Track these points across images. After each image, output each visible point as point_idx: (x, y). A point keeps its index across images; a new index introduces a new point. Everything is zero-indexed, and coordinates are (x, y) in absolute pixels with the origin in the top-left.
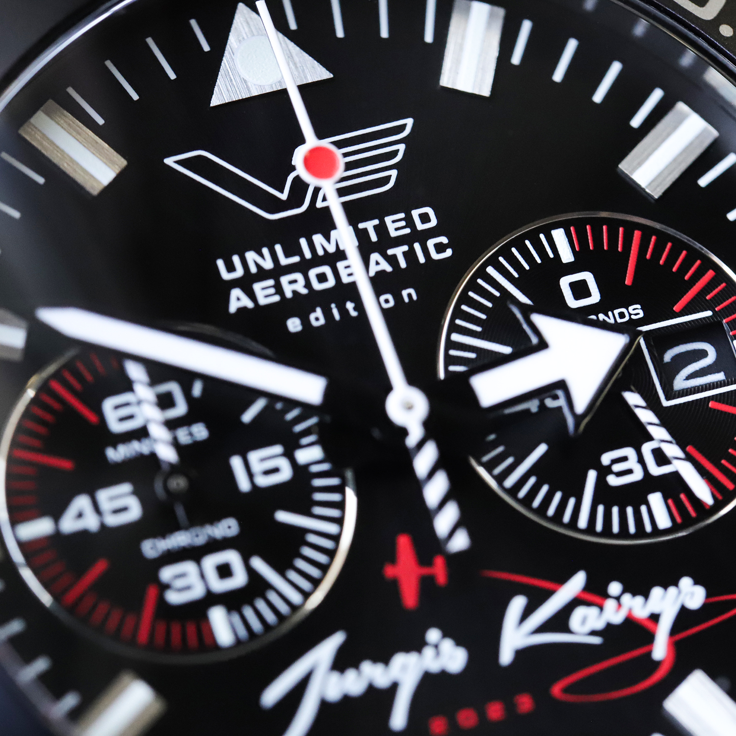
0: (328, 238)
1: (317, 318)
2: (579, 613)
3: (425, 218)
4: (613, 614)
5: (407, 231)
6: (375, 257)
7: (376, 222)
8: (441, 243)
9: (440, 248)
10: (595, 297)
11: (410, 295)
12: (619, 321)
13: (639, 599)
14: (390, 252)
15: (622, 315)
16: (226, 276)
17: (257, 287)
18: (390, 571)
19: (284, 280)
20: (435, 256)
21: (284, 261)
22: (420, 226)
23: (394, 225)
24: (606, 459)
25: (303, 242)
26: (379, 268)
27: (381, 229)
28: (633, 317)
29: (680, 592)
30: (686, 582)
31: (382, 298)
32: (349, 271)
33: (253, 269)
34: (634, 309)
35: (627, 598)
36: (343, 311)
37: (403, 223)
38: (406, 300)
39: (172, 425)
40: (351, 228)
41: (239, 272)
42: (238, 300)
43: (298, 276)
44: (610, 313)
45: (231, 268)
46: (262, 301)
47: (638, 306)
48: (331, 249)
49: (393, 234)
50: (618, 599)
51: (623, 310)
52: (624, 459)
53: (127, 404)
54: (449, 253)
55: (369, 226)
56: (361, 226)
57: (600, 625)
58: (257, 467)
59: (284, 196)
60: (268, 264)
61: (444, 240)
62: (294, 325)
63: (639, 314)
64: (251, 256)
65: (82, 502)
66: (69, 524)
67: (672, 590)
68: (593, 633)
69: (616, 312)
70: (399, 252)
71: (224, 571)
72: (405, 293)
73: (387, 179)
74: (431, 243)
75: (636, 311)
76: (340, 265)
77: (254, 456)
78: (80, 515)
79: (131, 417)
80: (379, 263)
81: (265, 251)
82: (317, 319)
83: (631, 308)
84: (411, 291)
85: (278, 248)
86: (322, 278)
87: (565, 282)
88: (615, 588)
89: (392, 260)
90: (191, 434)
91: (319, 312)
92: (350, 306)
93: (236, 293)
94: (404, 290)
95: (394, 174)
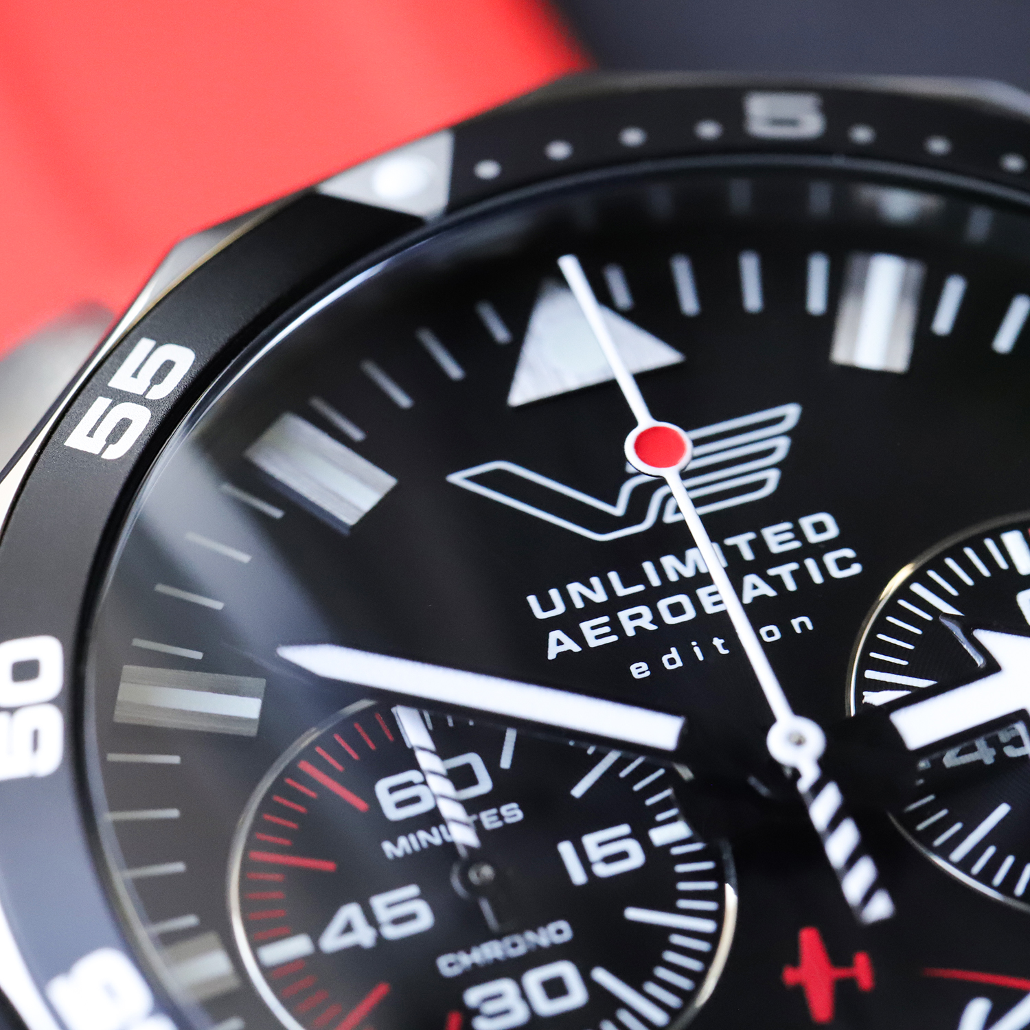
0: (682, 560)
1: (672, 659)
3: (820, 528)
5: (796, 545)
6: (750, 579)
7: (751, 536)
8: (845, 558)
9: (843, 563)
11: (802, 625)
14: (772, 572)
16: (540, 614)
17: (585, 626)
18: (790, 976)
19: (623, 616)
20: (836, 573)
21: (621, 591)
22: (813, 538)
23: (777, 537)
25: (648, 567)
26: (757, 593)
27: (759, 545)
31: (763, 631)
32: (715, 598)
33: (579, 604)
36: (708, 649)
37: (790, 535)
38: (798, 630)
39: (472, 806)
40: (716, 546)
41: (560, 608)
42: (558, 644)
43: (644, 610)
45: (547, 605)
46: (593, 643)
48: (688, 572)
49: (775, 548)
53: (410, 784)
54: (856, 569)
55: (742, 542)
56: (729, 542)
58: (594, 853)
59: (619, 510)
60: (600, 596)
61: (848, 553)
62: (639, 670)
64: (574, 589)
65: (351, 912)
66: (332, 941)
70: (785, 572)
71: (555, 988)
72: (795, 623)
73: (761, 484)
74: (830, 559)
76: (702, 593)
77: (590, 841)
78: (348, 928)
79: (416, 800)
80: (755, 588)
81: (595, 581)
82: (672, 661)
84: (806, 620)
85: (613, 576)
86: (676, 610)
87: (1025, 599)
89: (776, 582)
90: (501, 817)
91: (674, 653)
92: (718, 642)
93: (555, 635)
94: (795, 618)
95: (773, 476)
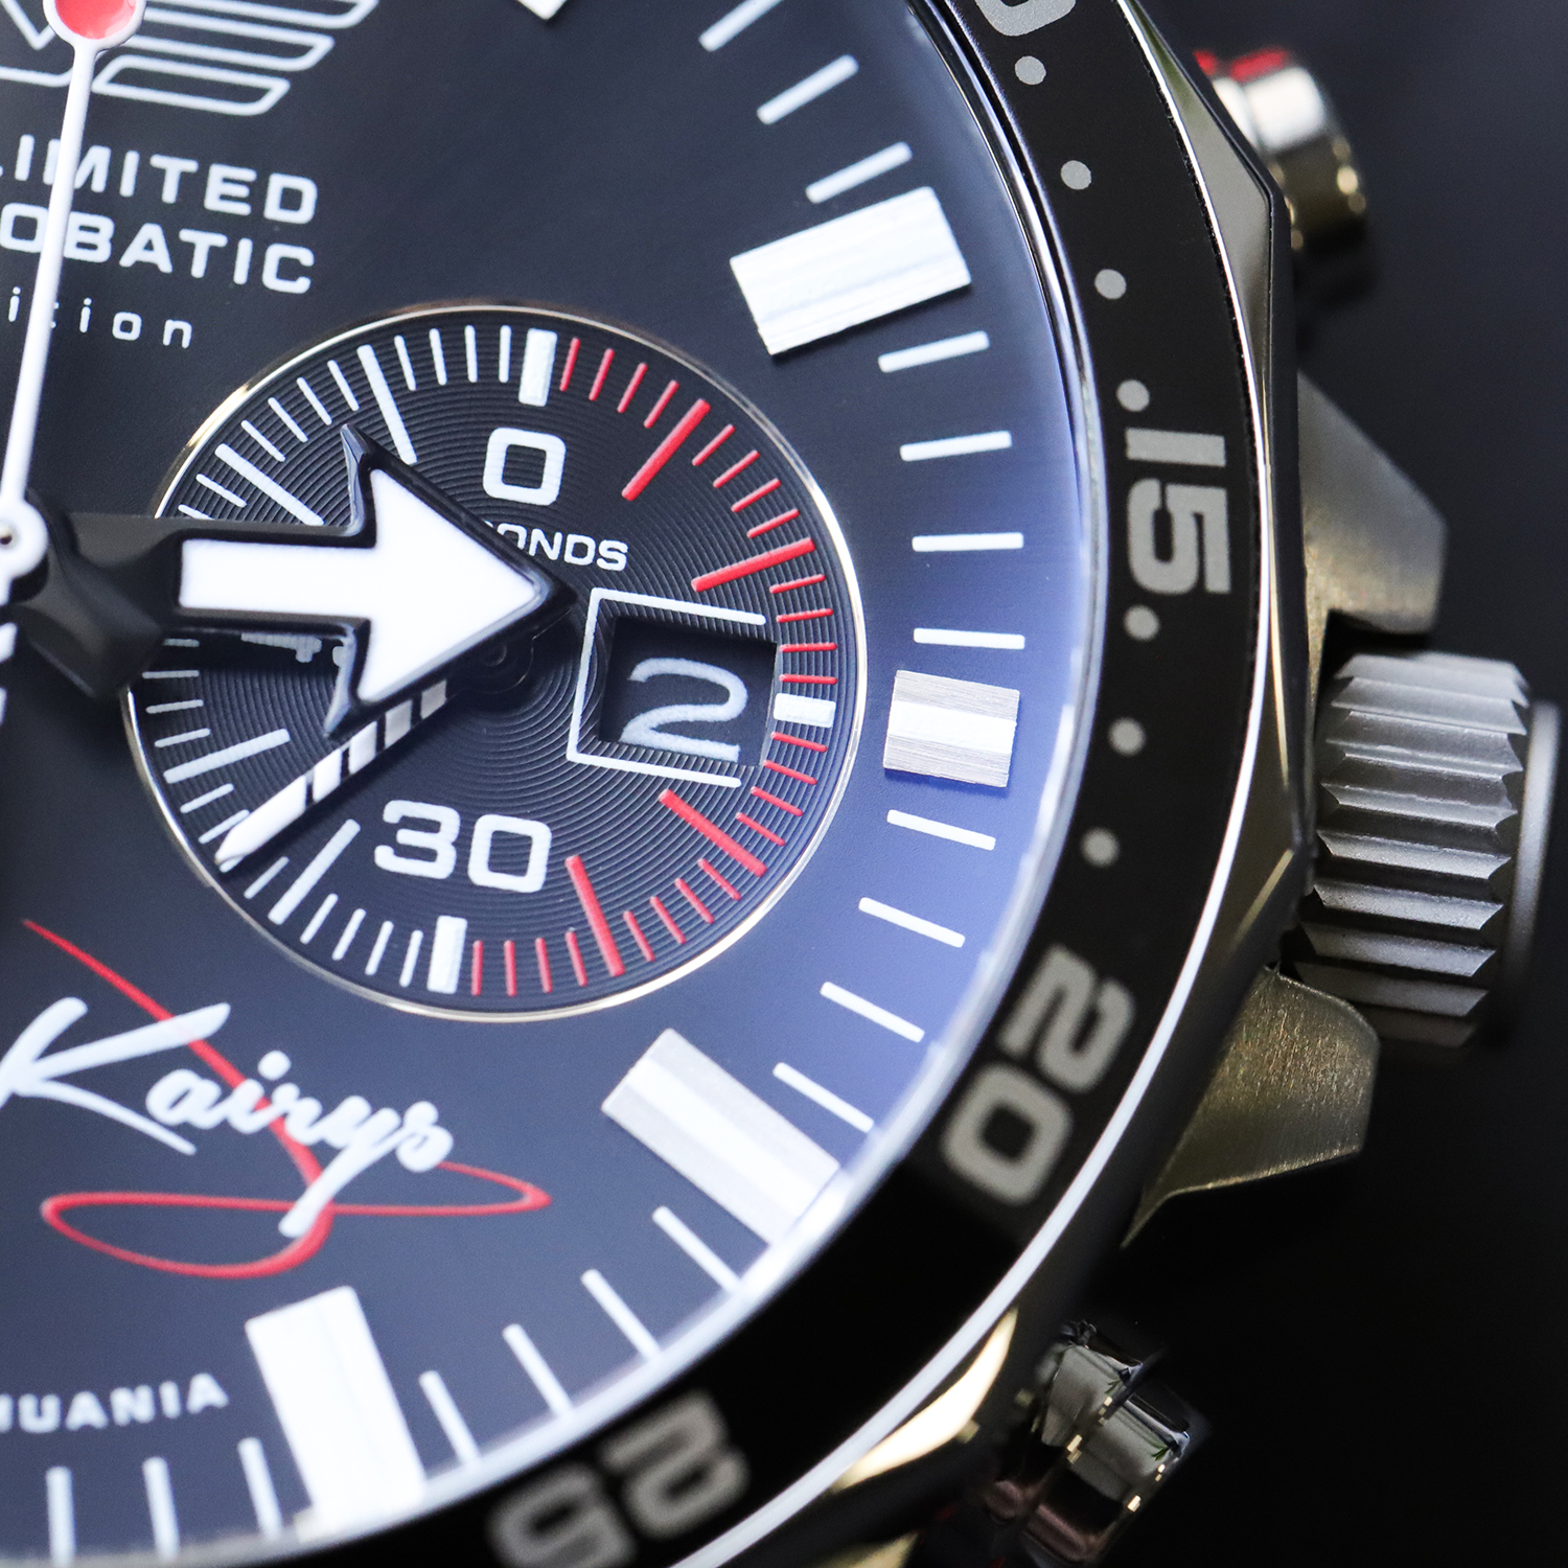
0: (80, 157)
2: (180, 1079)
3: (291, 199)
4: (243, 1111)
5: (243, 209)
6: (151, 232)
7: (191, 166)
8: (296, 262)
9: (288, 269)
10: (546, 493)
11: (178, 334)
12: (569, 558)
13: (312, 1106)
14: (186, 235)
15: (580, 550)
20: (270, 280)
22: (273, 211)
23: (224, 186)
24: (394, 811)
25: (26, 144)
26: (147, 257)
27: (193, 186)
28: (601, 563)
29: (401, 1125)
30: (423, 1113)
31: (119, 318)
32: (88, 237)
34: (610, 549)
35: (287, 1094)
37: (243, 191)
38: (167, 341)
44: (558, 537)
47: (624, 547)
48: (75, 181)
49: (212, 202)
50: (270, 1086)
51: (589, 542)
52: (432, 827)
54: (301, 285)
55: (174, 167)
56: (157, 161)
57: (206, 1120)
59: (40, 40)
61: (305, 257)
63: (616, 562)
67: (388, 1116)
68: (184, 1130)
69: (573, 539)
70: (203, 242)
72: (170, 326)
73: (256, 94)
74: (275, 253)
75: (614, 554)
76: (75, 220)
80: (151, 247)
83: (605, 545)
84: (187, 329)
86: (25, 228)
87: (501, 440)
88: (274, 1064)
89: (182, 254)
94: (174, 319)
95: (278, 88)
